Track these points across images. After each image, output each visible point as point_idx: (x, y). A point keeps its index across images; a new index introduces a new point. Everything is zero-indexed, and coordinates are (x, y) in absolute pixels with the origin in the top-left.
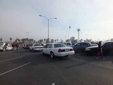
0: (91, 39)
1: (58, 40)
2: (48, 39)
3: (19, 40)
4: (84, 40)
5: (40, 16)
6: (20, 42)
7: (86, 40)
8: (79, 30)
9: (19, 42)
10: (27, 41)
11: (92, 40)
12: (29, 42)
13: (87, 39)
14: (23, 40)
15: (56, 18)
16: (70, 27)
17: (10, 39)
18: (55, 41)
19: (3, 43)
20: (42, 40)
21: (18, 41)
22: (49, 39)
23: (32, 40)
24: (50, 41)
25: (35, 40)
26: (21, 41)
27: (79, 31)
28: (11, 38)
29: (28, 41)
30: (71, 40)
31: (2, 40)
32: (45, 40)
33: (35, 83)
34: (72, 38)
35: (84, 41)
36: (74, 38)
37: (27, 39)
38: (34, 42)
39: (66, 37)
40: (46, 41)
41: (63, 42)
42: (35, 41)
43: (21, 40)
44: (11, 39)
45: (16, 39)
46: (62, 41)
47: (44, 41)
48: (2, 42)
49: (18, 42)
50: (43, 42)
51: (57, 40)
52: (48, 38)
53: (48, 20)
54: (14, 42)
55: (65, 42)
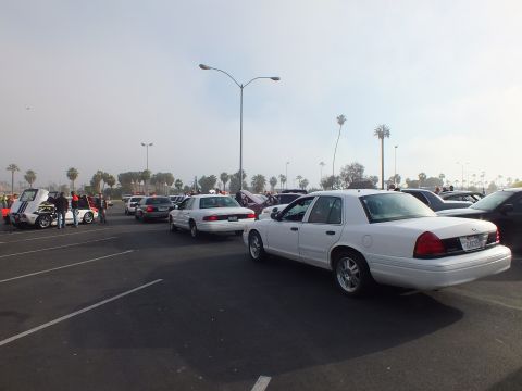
0: (442, 176)
1: (284, 180)
2: (240, 175)
3: (109, 180)
4: (408, 182)
5: (202, 67)
6: (115, 187)
7: (417, 179)
8: (382, 134)
9: (107, 186)
10: (142, 183)
11: (444, 180)
12: (152, 188)
13: (422, 177)
14: (127, 178)
15: (276, 79)
16: (341, 120)
17: (68, 175)
18: (273, 182)
19: (36, 191)
20: (212, 177)
21: (102, 182)
22: (244, 176)
23: (167, 178)
24: (249, 185)
25: (178, 181)
26: (117, 182)
27: (385, 138)
28: (72, 170)
29: (148, 182)
30: (347, 180)
31: (34, 178)
32: (224, 178)
33: (179, 371)
34: (351, 168)
35: (406, 186)
36: (360, 169)
37: (144, 176)
38: (173, 186)
39: (322, 163)
40: (228, 183)
41: (307, 188)
42: (179, 184)
43: (117, 179)
44: (72, 175)
45: (95, 172)
46: (304, 183)
47: (219, 185)
48: (34, 186)
49: (103, 186)
50: (216, 186)
51: (279, 180)
52: (240, 171)
53: (242, 87)
54: (86, 187)
55: (319, 187)
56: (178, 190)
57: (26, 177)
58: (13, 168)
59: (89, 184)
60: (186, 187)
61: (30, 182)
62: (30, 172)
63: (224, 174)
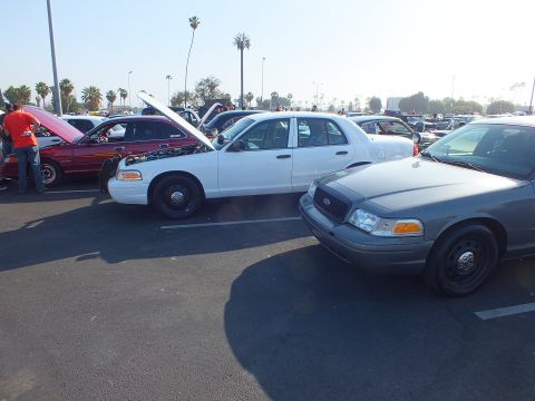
1: (124, 95)
8: (242, 44)
16: (194, 23)
18: (111, 97)
20: (24, 88)
22: (71, 88)
24: (80, 100)
27: (245, 50)
32: (42, 90)
39: (168, 77)
40: (49, 98)
47: (38, 100)
50: (32, 100)
51: (118, 95)
63: (41, 85)
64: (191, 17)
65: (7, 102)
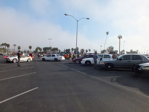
0: (138, 51)
1: (90, 51)
3: (40, 49)
4: (127, 53)
5: (66, 15)
7: (130, 51)
8: (120, 37)
10: (49, 50)
12: (52, 52)
14: (45, 49)
15: (88, 19)
16: (107, 33)
17: (29, 48)
18: (87, 51)
20: (69, 49)
22: (78, 49)
23: (56, 49)
24: (80, 52)
26: (43, 50)
27: (121, 39)
28: (30, 46)
30: (108, 51)
31: (20, 48)
32: (72, 49)
34: (110, 48)
36: (113, 48)
37: (50, 48)
38: (58, 52)
40: (74, 51)
42: (60, 51)
45: (37, 47)
47: (71, 52)
49: (39, 51)
51: (88, 51)
53: (77, 21)
54: (34, 51)
55: (100, 53)
56: (60, 53)
57: (18, 48)
58: (15, 45)
59: (35, 50)
60: (62, 52)
61: (19, 49)
62: (19, 47)
63: (72, 48)
64: (107, 32)
65: (66, 52)
